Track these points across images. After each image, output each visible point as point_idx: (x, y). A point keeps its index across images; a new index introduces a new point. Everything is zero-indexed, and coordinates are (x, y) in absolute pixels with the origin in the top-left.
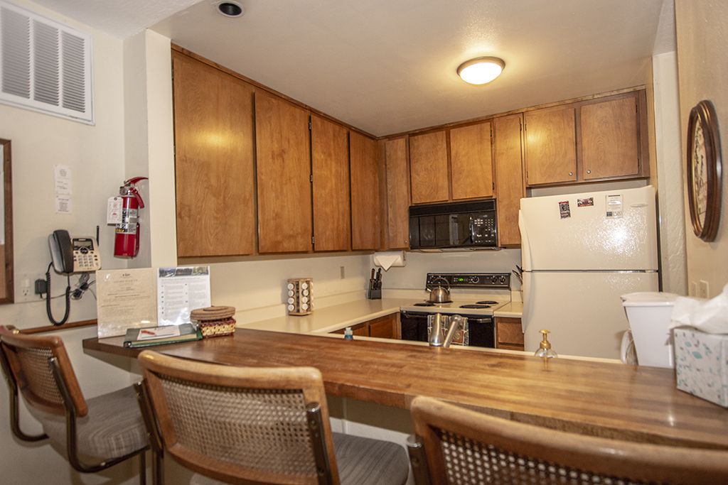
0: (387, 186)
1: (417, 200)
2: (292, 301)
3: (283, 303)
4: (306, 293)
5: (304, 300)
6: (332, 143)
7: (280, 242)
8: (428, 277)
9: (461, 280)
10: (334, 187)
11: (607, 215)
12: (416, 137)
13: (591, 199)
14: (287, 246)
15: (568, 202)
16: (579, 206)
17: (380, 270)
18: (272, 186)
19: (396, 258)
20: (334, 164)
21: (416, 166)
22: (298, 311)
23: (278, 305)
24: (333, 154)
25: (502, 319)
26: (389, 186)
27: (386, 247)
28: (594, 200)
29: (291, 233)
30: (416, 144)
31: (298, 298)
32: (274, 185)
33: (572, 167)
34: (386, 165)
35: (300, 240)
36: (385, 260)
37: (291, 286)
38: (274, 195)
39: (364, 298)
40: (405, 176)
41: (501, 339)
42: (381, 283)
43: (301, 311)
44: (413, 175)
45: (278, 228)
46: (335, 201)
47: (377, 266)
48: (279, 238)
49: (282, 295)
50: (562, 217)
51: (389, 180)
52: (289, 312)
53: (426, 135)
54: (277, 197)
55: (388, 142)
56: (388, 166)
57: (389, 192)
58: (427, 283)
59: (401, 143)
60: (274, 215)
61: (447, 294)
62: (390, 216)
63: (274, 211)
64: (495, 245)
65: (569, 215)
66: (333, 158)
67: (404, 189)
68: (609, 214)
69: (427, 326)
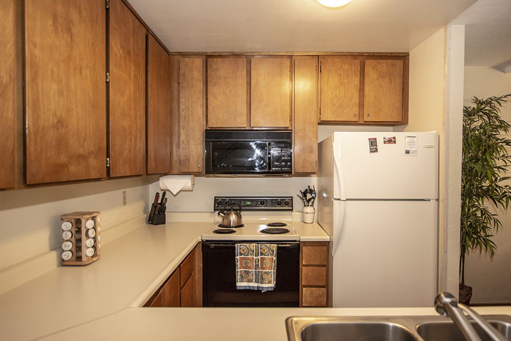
0: (179, 106)
1: (214, 124)
2: (68, 246)
3: (52, 250)
4: (91, 233)
5: (89, 242)
6: (132, 38)
7: (63, 166)
8: (215, 200)
9: (249, 203)
10: (132, 94)
11: (406, 153)
12: (215, 60)
13: (394, 138)
14: (75, 170)
15: (376, 139)
16: (384, 143)
17: (164, 194)
18: (52, 72)
19: (185, 182)
20: (132, 68)
21: (213, 90)
22: (79, 258)
23: (44, 254)
24: (132, 54)
25: (306, 243)
26: (182, 107)
27: (176, 171)
28: (396, 139)
29: (81, 151)
30: (214, 67)
31: (79, 241)
32: (55, 70)
33: (356, 110)
34: (179, 84)
35: (92, 161)
36: (173, 184)
37: (67, 226)
38: (54, 87)
39: (144, 223)
40: (201, 98)
41: (306, 262)
42: (166, 207)
43: (84, 259)
44: (210, 97)
45: (61, 143)
46: (132, 113)
47: (162, 190)
48: (63, 159)
49: (50, 239)
50: (371, 152)
51: (182, 100)
52: (63, 260)
53: (226, 59)
54: (61, 94)
55: (182, 59)
56: (181, 85)
57: (183, 113)
58: (215, 206)
59: (198, 62)
60: (55, 122)
61: (239, 217)
62: (182, 137)
63: (55, 114)
64: (289, 173)
65: (376, 150)
66: (132, 58)
67: (199, 111)
68: (407, 152)
69: (235, 256)
